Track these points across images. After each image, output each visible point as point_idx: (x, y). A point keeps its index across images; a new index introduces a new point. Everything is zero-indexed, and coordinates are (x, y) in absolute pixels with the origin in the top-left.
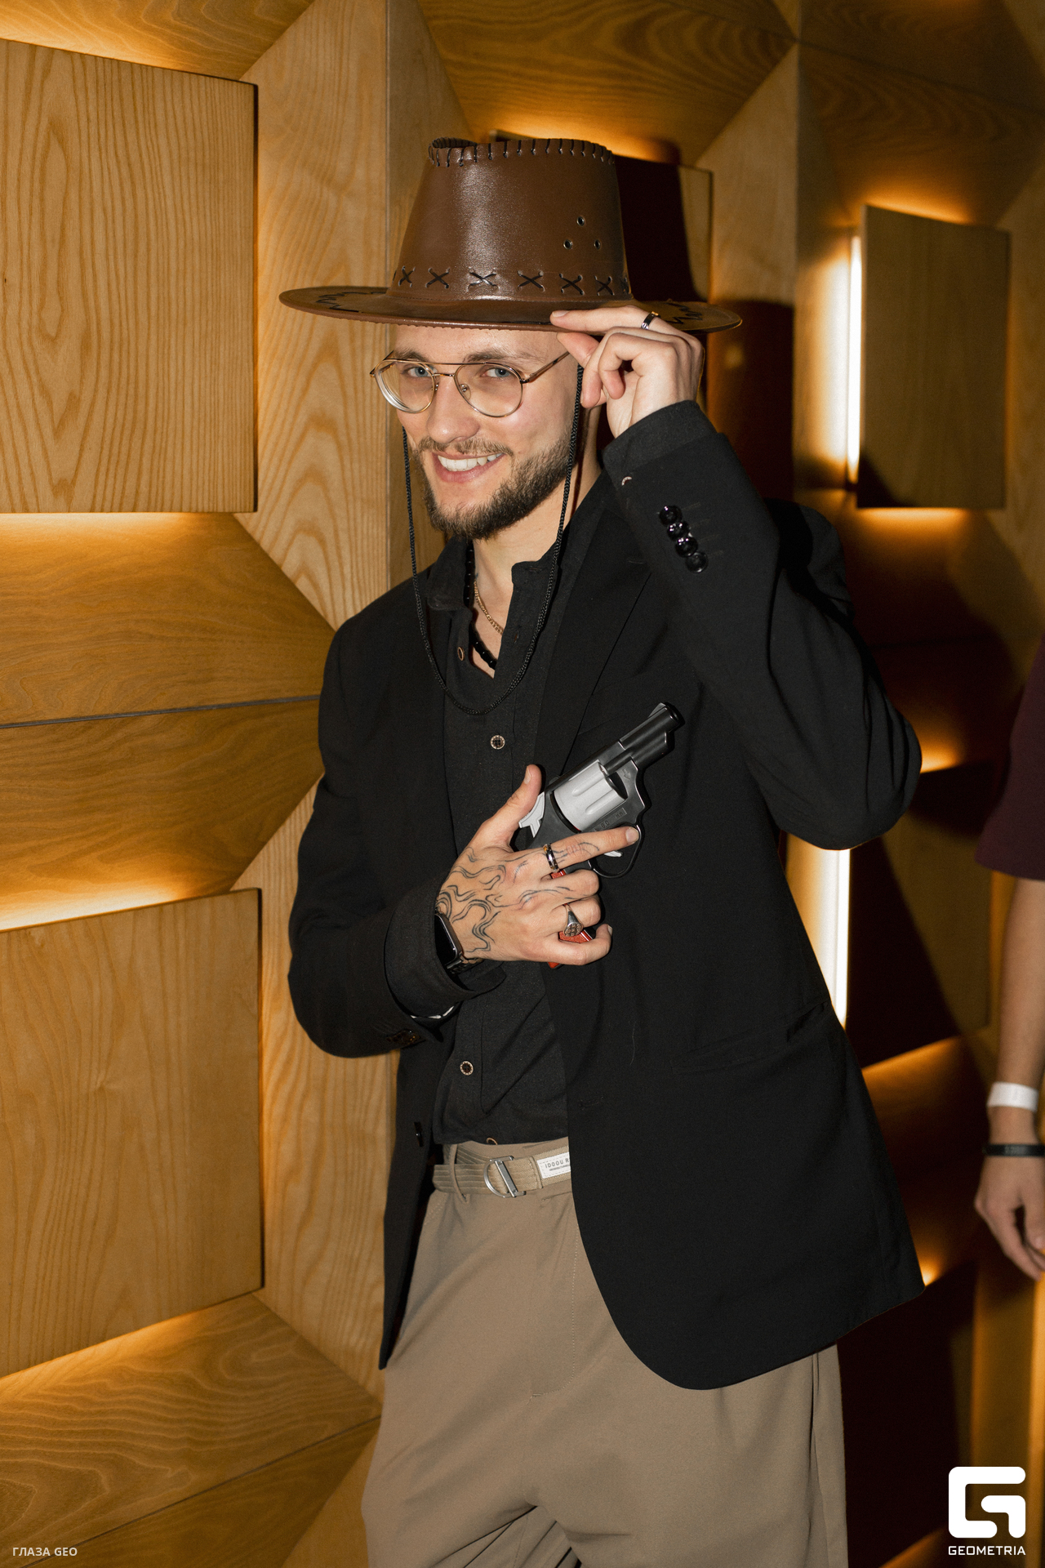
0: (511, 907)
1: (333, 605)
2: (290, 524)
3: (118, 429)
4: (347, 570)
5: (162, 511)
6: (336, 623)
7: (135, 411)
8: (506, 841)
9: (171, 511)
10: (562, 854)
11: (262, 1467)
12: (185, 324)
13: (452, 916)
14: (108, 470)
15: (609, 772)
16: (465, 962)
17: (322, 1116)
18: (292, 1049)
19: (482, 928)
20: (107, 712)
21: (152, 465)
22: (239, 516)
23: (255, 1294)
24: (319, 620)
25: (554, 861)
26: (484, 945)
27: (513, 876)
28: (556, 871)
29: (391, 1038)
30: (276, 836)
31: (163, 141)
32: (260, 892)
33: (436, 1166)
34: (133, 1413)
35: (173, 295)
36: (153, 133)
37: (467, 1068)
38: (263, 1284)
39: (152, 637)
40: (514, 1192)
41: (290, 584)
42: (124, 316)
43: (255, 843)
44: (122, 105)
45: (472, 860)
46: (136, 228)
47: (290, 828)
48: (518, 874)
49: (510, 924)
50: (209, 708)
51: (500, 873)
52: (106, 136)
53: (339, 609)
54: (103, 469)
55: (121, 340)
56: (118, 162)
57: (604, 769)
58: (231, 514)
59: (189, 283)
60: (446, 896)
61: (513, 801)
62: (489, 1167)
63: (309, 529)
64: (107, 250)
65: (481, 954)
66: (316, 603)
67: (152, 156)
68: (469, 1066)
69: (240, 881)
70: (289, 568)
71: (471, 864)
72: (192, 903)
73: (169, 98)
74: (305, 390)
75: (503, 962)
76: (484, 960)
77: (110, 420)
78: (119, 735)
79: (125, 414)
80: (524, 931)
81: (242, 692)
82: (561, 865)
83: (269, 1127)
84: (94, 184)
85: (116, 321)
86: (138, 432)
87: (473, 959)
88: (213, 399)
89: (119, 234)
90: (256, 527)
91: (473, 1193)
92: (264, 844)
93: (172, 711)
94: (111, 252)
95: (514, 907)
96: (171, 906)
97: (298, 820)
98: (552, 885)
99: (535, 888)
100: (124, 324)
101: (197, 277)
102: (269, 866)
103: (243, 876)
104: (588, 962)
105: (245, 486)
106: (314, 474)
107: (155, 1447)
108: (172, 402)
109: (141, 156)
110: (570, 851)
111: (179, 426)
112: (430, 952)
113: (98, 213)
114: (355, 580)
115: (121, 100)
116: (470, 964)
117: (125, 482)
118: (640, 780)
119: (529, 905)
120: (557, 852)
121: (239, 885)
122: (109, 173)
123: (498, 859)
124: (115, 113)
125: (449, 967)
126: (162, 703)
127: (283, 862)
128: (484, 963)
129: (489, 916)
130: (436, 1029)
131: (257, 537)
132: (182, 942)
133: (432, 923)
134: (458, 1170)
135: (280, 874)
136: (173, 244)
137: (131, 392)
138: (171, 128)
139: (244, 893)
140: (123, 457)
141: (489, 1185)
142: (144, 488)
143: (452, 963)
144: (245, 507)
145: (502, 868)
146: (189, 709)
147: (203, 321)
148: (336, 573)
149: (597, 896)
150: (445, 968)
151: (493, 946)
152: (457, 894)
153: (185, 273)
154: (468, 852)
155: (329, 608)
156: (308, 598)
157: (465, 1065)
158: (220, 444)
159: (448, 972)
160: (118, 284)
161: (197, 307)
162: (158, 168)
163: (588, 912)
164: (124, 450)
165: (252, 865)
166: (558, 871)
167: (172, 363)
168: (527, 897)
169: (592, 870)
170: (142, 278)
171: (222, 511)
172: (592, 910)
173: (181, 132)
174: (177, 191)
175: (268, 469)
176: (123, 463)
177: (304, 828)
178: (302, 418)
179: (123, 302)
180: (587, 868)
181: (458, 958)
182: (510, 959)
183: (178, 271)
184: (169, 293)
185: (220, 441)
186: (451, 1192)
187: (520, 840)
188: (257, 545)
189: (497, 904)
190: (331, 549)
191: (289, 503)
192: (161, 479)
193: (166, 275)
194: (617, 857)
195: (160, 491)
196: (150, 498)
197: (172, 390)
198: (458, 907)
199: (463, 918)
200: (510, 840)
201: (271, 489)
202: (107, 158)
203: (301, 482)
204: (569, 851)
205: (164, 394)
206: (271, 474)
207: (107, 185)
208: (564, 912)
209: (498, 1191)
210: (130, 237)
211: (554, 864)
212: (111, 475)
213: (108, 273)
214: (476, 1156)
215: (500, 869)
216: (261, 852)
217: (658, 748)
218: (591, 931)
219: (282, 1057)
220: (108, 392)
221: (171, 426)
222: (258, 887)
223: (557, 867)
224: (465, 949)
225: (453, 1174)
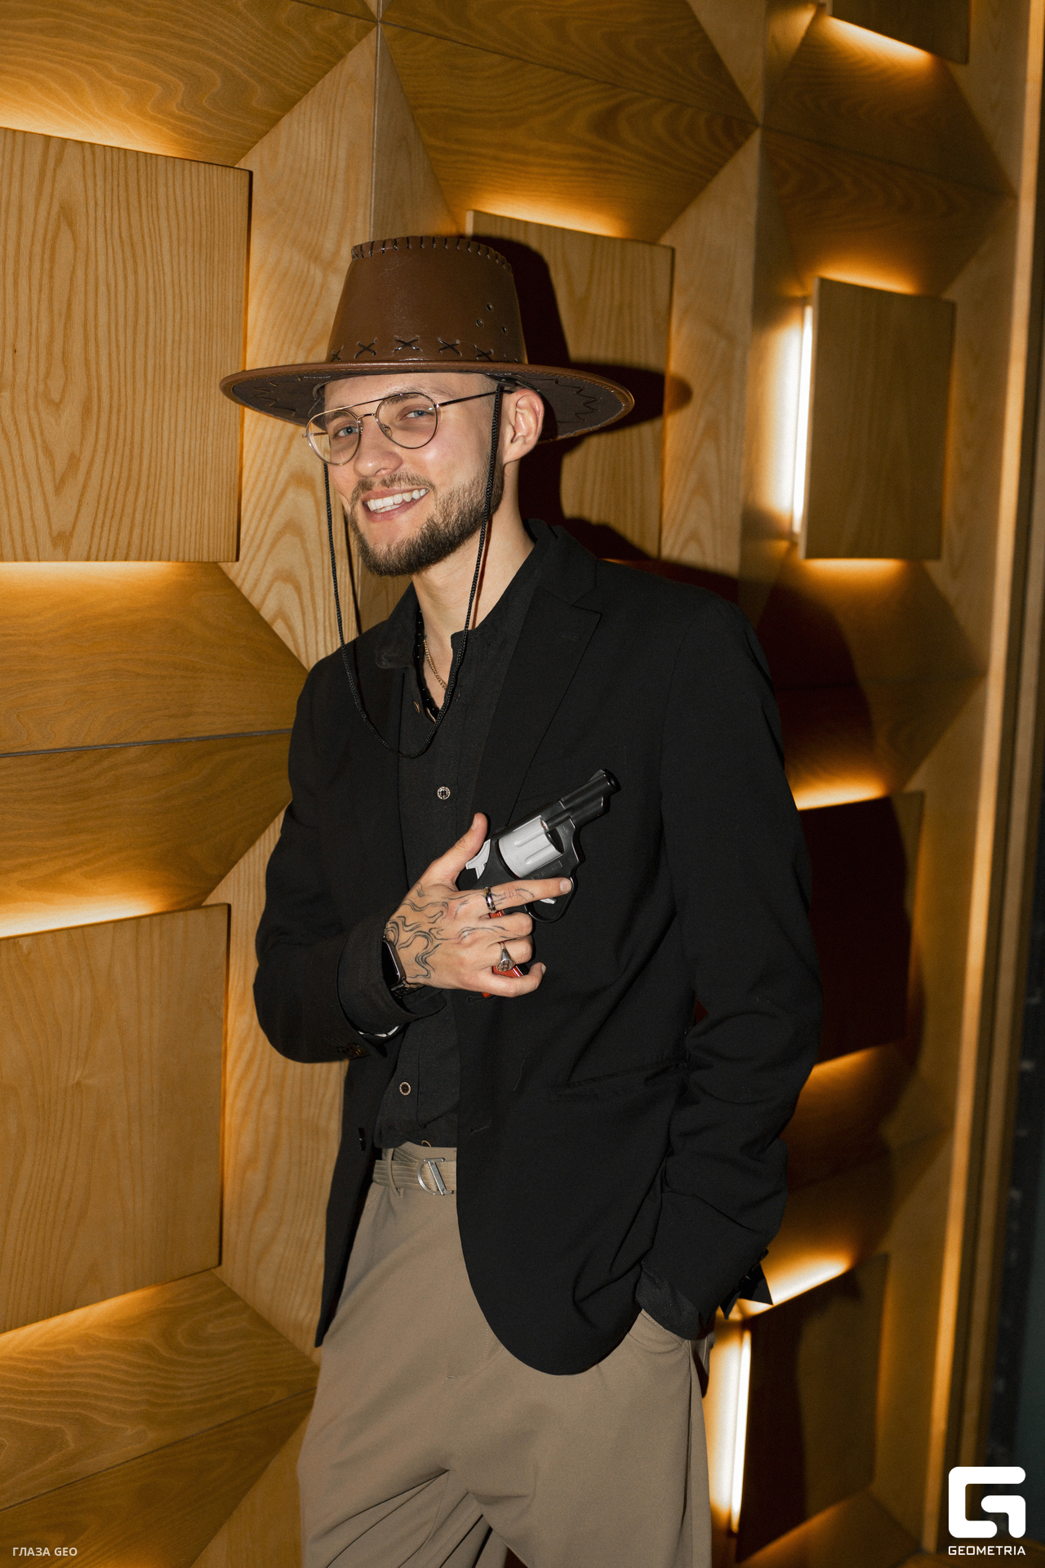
0: (451, 941)
1: (306, 646)
2: (270, 570)
3: (114, 487)
4: (320, 615)
5: (151, 560)
6: (308, 663)
7: (130, 470)
8: (452, 880)
9: (160, 560)
10: (500, 898)
11: (213, 1428)
12: (178, 391)
13: (398, 944)
14: (103, 523)
15: (549, 827)
16: (407, 986)
17: (280, 1110)
18: (255, 1048)
19: (424, 958)
20: (95, 744)
21: (144, 519)
22: (223, 566)
23: (212, 1270)
24: (293, 661)
25: (492, 903)
26: (426, 973)
27: (454, 913)
28: (493, 912)
29: (340, 1050)
30: (246, 856)
31: (164, 223)
32: (229, 906)
33: (377, 1161)
34: (98, 1376)
35: (168, 362)
36: (155, 215)
37: (406, 1089)
38: (220, 1263)
39: (138, 675)
40: (443, 1191)
41: (267, 627)
42: (123, 383)
43: (227, 861)
44: (127, 190)
45: (420, 894)
46: (137, 303)
47: (260, 849)
48: (459, 912)
49: (449, 955)
50: (189, 740)
51: (443, 909)
52: (112, 218)
53: (312, 651)
54: (99, 522)
55: (119, 406)
56: (122, 242)
57: (545, 824)
58: (216, 563)
59: (183, 354)
60: (394, 925)
61: (461, 844)
62: (422, 1166)
63: (286, 576)
64: (109, 323)
65: (421, 980)
66: (290, 645)
67: (153, 237)
68: (407, 1086)
69: (211, 896)
70: (267, 613)
71: (418, 899)
72: (167, 916)
73: (170, 183)
74: (287, 450)
75: (443, 989)
76: (425, 986)
77: (107, 478)
78: (105, 764)
79: (121, 473)
80: (461, 963)
81: (217, 725)
82: (498, 907)
83: (231, 1119)
84: (100, 263)
85: (115, 388)
86: (132, 490)
87: (415, 984)
88: (201, 457)
89: (121, 308)
90: (238, 575)
91: (406, 1188)
92: (235, 862)
93: (155, 743)
94: (113, 326)
95: (453, 941)
96: (147, 920)
97: (267, 842)
98: (489, 924)
99: (473, 925)
100: (123, 390)
101: (191, 347)
102: (239, 883)
103: (215, 891)
104: (517, 995)
105: (228, 539)
106: (292, 527)
107: (116, 1407)
108: (164, 462)
109: (143, 237)
110: (508, 895)
111: (170, 484)
112: (378, 975)
113: (102, 289)
114: (327, 623)
115: (127, 185)
116: (411, 989)
117: (118, 534)
118: (577, 837)
119: (468, 940)
120: (495, 895)
121: (211, 900)
122: (114, 252)
123: (443, 895)
124: (121, 198)
125: (393, 989)
126: (146, 735)
127: (252, 879)
128: (425, 989)
129: (431, 947)
130: (381, 1046)
131: (238, 583)
132: (157, 952)
133: (380, 950)
134: (395, 1167)
135: (249, 891)
136: (170, 318)
137: (127, 452)
138: (172, 211)
139: (215, 908)
140: (118, 511)
141: (421, 1182)
142: (136, 540)
143: (395, 986)
144: (228, 557)
145: (445, 904)
146: (171, 742)
147: (195, 388)
148: (310, 617)
149: (530, 937)
150: (390, 990)
151: (432, 974)
152: (404, 924)
153: (180, 343)
154: (417, 887)
155: (302, 650)
156: (283, 639)
157: (404, 1086)
158: (207, 501)
159: (392, 993)
160: (118, 354)
161: (190, 375)
162: (159, 247)
163: (520, 951)
164: (119, 505)
165: (223, 882)
166: (494, 913)
167: (165, 427)
168: (466, 933)
169: (527, 913)
170: (140, 349)
171: (207, 560)
172: (524, 950)
173: (181, 215)
174: (175, 269)
175: (251, 521)
176: (117, 518)
177: (272, 849)
178: (284, 475)
179: (122, 370)
180: (523, 912)
181: (401, 982)
182: (448, 987)
183: (173, 341)
184: (164, 361)
185: (207, 498)
186: (387, 1185)
187: (465, 881)
188: (238, 591)
189: (438, 937)
190: (306, 596)
191: (269, 553)
192: (151, 531)
193: (162, 346)
194: (551, 904)
195: (150, 543)
196: (141, 548)
197: (165, 451)
198: (404, 936)
199: (408, 946)
200: (455, 879)
201: (252, 541)
202: (112, 239)
203: (279, 535)
204: (505, 895)
205: (157, 454)
206: (253, 526)
207: (111, 264)
208: (499, 949)
209: (429, 1188)
210: (131, 312)
211: (492, 906)
212: (106, 528)
213: (110, 345)
214: (410, 1155)
215: (444, 906)
216: (232, 870)
217: (594, 810)
218: (525, 968)
219: (245, 1056)
220: (106, 453)
221: (163, 483)
222: (228, 902)
223: (494, 909)
224: (407, 975)
225: (389, 1169)
